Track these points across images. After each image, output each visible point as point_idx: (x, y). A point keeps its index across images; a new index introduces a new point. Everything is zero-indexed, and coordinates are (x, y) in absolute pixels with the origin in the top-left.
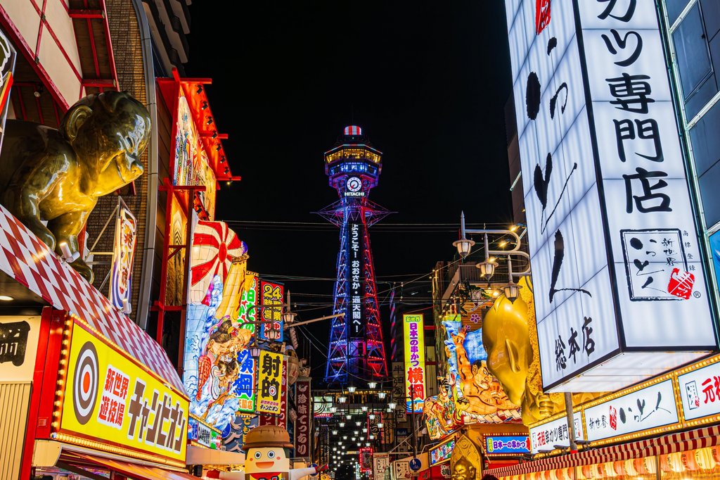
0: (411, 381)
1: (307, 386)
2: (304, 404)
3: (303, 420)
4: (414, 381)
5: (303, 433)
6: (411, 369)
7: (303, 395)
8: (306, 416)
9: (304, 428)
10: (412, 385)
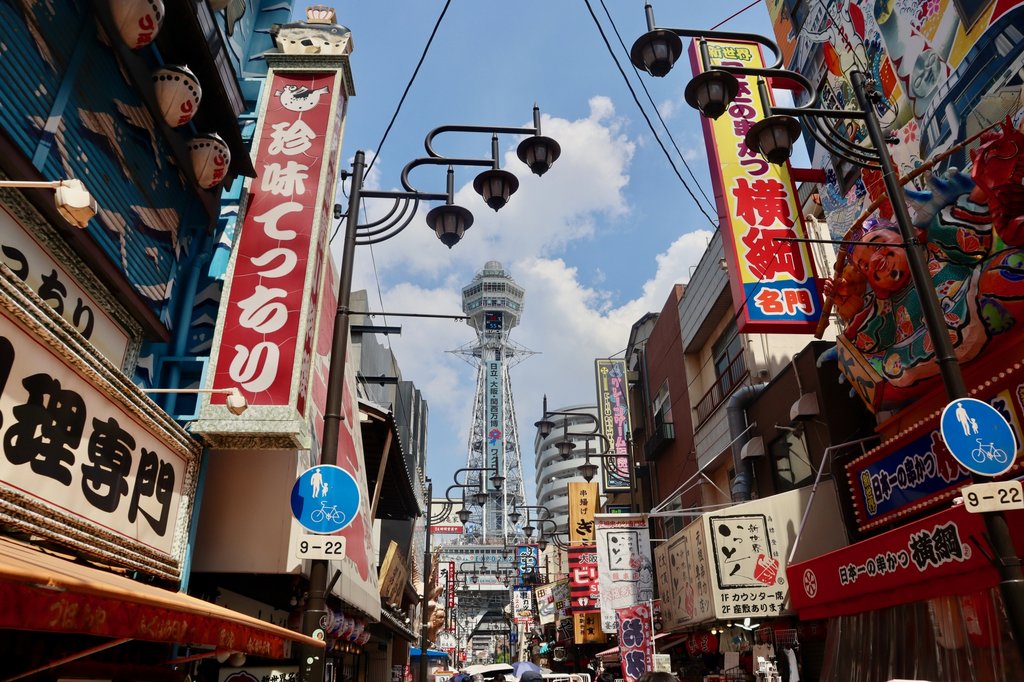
0: (751, 220)
1: (323, 91)
2: (299, 159)
3: (282, 225)
4: (759, 219)
5: (270, 283)
6: (742, 182)
7: (300, 124)
8: (298, 207)
9: (280, 260)
10: (754, 232)
